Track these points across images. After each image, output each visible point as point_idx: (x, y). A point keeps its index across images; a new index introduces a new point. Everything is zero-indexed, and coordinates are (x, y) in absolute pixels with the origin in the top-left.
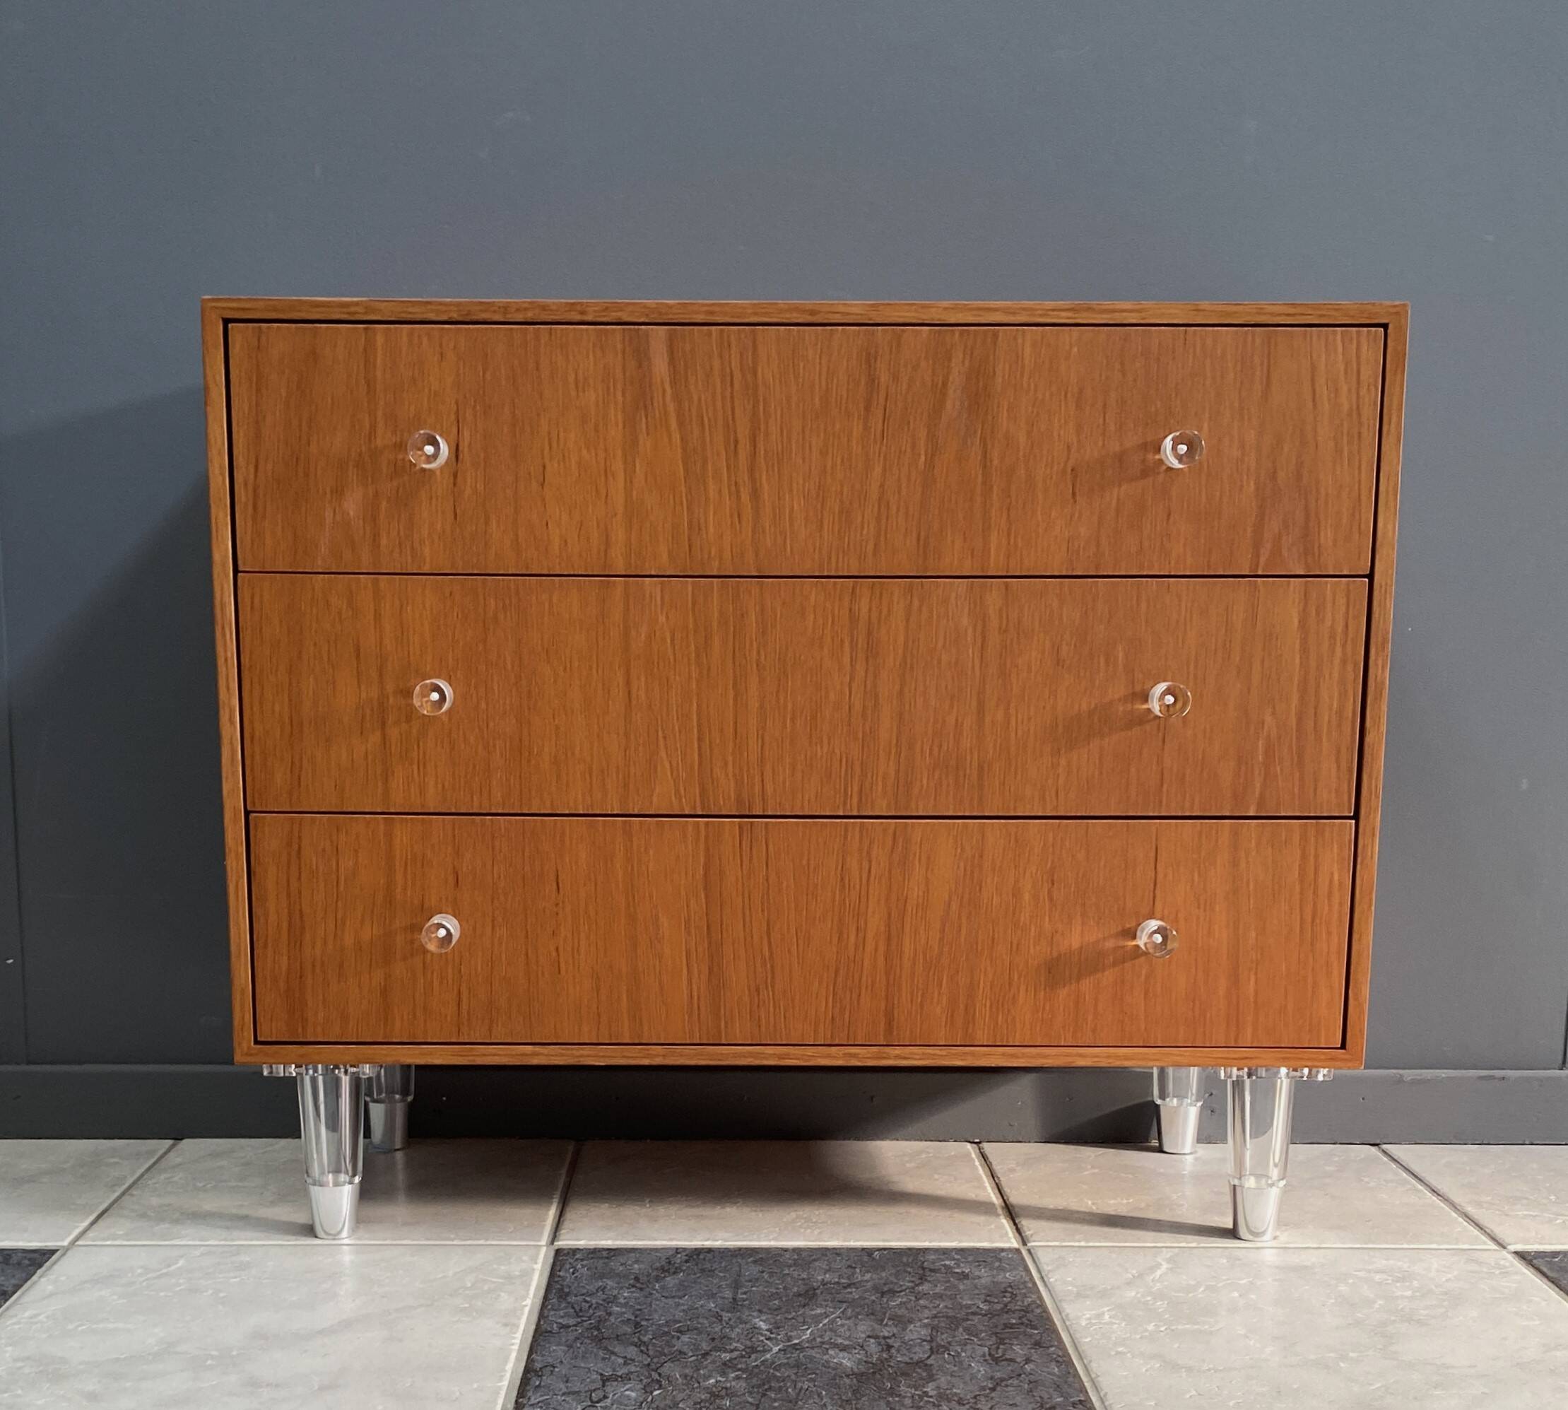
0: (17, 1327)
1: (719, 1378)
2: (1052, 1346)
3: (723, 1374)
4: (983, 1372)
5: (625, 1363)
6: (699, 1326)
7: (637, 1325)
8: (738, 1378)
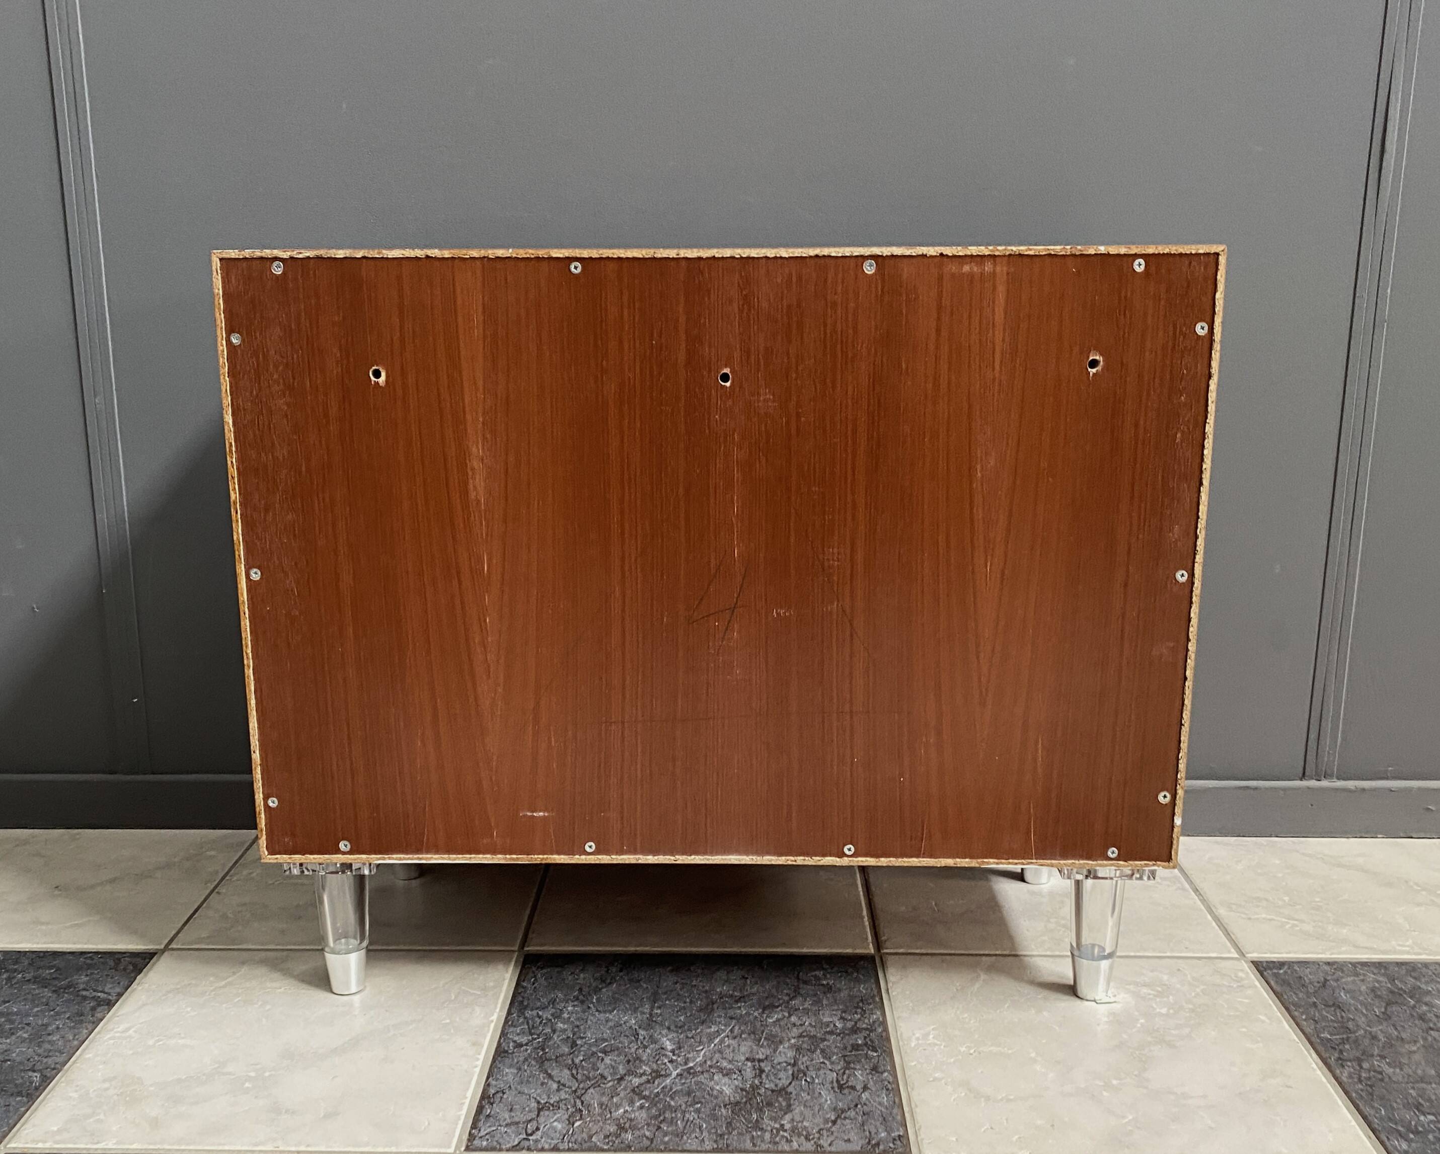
0: (112, 1042)
1: (627, 1108)
2: (885, 1071)
3: (632, 1102)
4: (829, 1102)
5: (558, 1090)
6: (620, 1045)
7: (574, 1044)
8: (642, 1107)
